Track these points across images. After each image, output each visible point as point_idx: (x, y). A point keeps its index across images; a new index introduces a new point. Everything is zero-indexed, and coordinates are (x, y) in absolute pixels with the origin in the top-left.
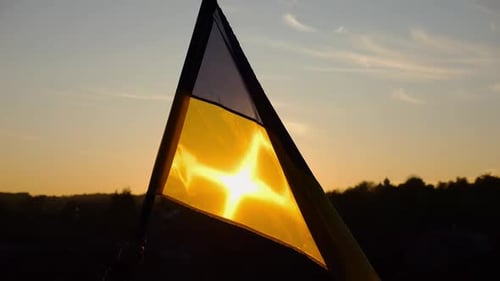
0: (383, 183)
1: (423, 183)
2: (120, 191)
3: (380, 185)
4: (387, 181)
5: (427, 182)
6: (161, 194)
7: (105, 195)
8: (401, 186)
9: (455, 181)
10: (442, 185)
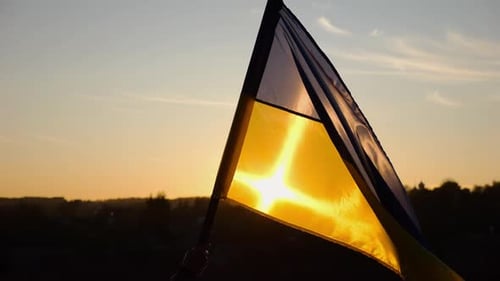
0: (418, 187)
1: (459, 187)
2: (155, 196)
3: (415, 189)
4: (422, 185)
5: (463, 186)
6: (225, 198)
7: (139, 199)
8: (436, 189)
9: (491, 184)
10: (478, 189)
